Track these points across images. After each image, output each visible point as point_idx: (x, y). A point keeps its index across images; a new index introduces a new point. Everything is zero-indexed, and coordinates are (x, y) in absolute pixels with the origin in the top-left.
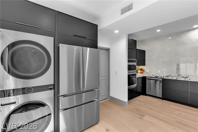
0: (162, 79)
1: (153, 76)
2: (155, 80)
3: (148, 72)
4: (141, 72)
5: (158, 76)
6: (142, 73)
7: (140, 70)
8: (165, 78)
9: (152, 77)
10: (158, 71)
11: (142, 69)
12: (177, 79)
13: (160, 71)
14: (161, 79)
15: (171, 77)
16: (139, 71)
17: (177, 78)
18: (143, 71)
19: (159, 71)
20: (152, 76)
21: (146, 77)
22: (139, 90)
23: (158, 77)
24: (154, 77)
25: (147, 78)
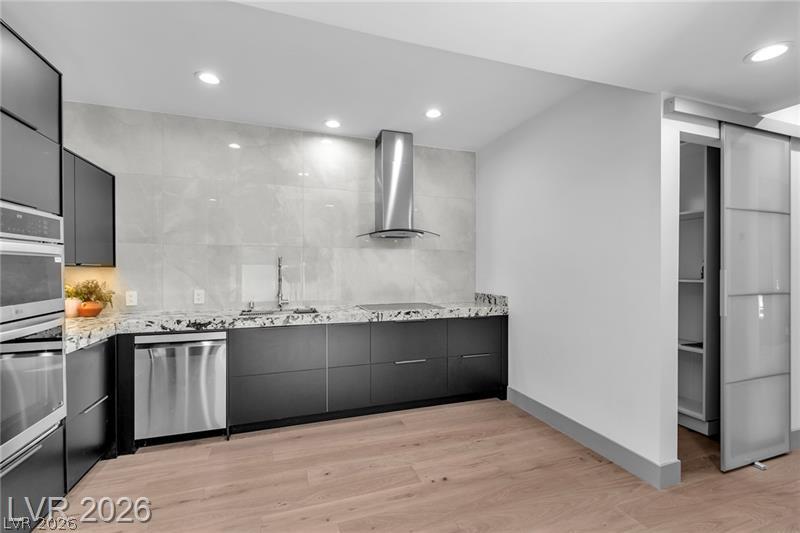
0: (228, 331)
1: (179, 322)
2: (172, 347)
3: (135, 303)
4: (89, 306)
5: (207, 321)
6: (95, 313)
7: (77, 294)
8: (239, 325)
9: (173, 332)
10: (196, 292)
11: (97, 286)
12: (288, 322)
13: (202, 292)
14: (223, 335)
15: (264, 317)
16: (72, 304)
17: (288, 317)
18: (100, 298)
19: (200, 296)
20: (171, 326)
21: (131, 336)
22: (90, 431)
23: (209, 327)
24: (183, 327)
25: (138, 340)
